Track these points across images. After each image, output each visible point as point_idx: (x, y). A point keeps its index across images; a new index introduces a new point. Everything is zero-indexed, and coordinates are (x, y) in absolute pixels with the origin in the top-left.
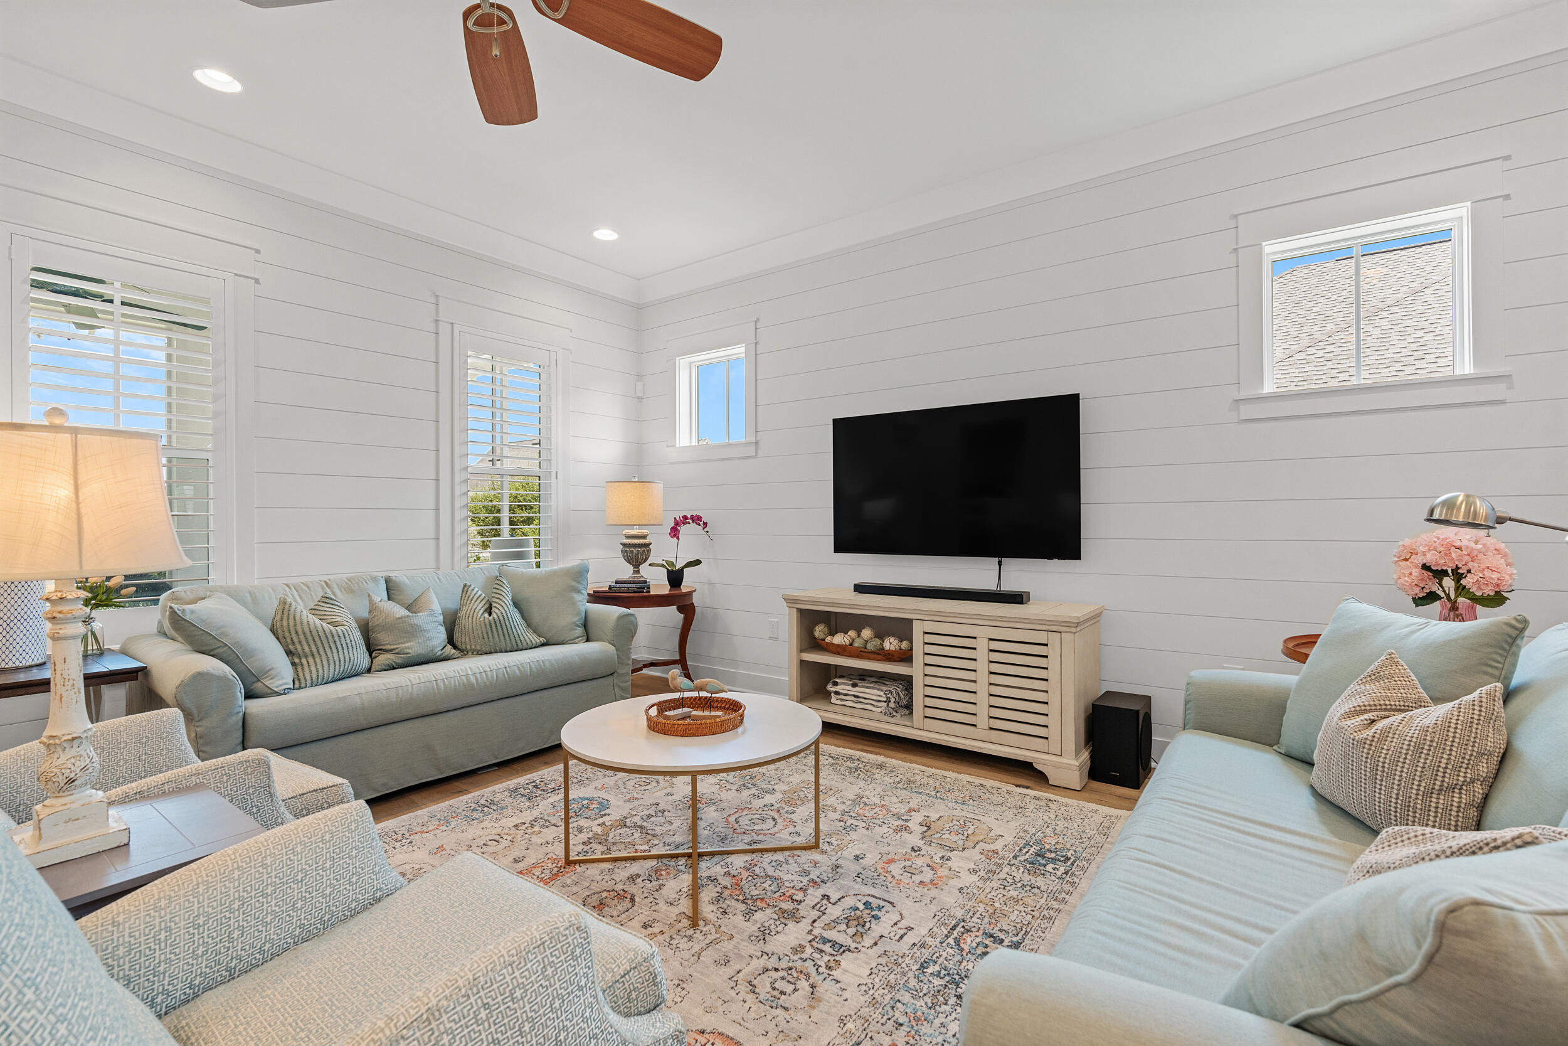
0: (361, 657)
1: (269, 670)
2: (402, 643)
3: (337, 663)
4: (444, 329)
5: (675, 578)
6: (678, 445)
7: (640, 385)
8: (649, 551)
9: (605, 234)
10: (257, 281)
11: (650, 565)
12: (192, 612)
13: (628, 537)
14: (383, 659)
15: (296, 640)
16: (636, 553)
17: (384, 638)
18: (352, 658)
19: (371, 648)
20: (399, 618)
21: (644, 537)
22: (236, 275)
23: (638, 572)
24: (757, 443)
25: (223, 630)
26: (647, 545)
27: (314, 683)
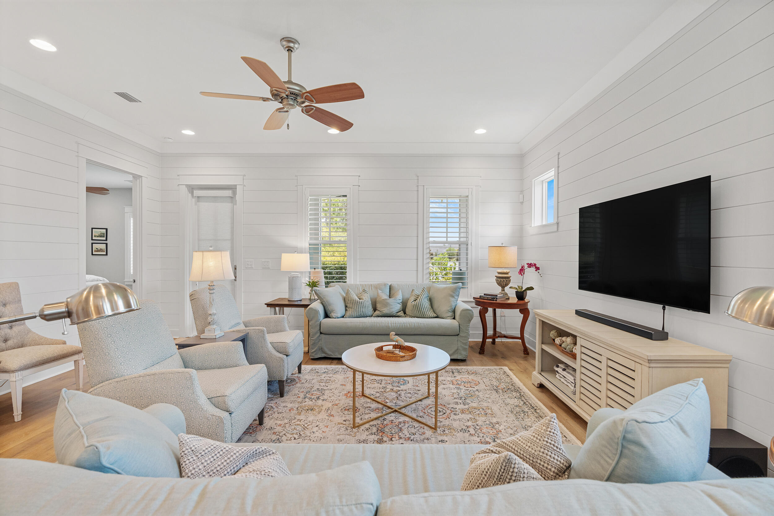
0: (370, 310)
1: (334, 310)
2: (382, 308)
3: (358, 311)
4: (421, 189)
5: (521, 295)
6: (533, 226)
7: (521, 196)
8: (510, 281)
9: (480, 131)
10: (359, 186)
11: (510, 288)
12: (318, 290)
13: (499, 273)
14: (377, 313)
15: (348, 303)
16: (503, 281)
17: (378, 306)
18: (363, 311)
19: (375, 310)
20: (383, 299)
21: (507, 273)
22: (353, 185)
23: (504, 290)
24: (558, 224)
25: (324, 297)
26: (508, 278)
27: (350, 317)
